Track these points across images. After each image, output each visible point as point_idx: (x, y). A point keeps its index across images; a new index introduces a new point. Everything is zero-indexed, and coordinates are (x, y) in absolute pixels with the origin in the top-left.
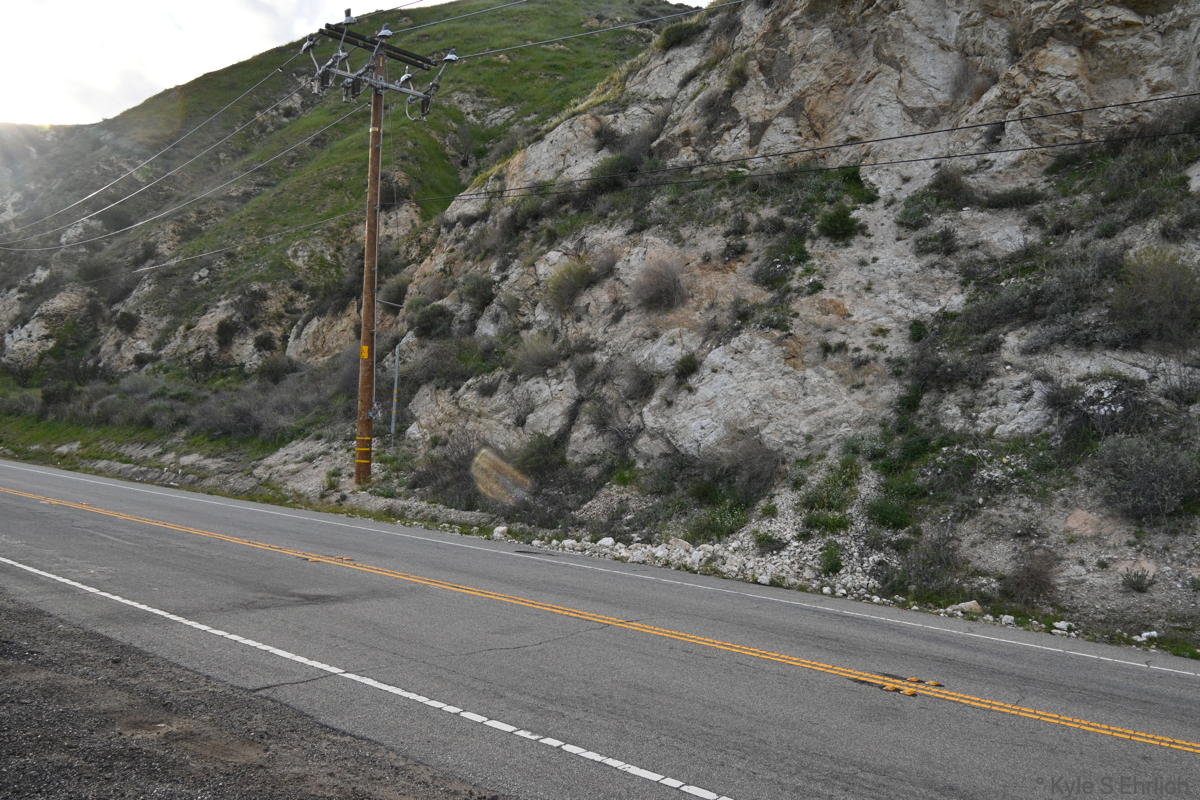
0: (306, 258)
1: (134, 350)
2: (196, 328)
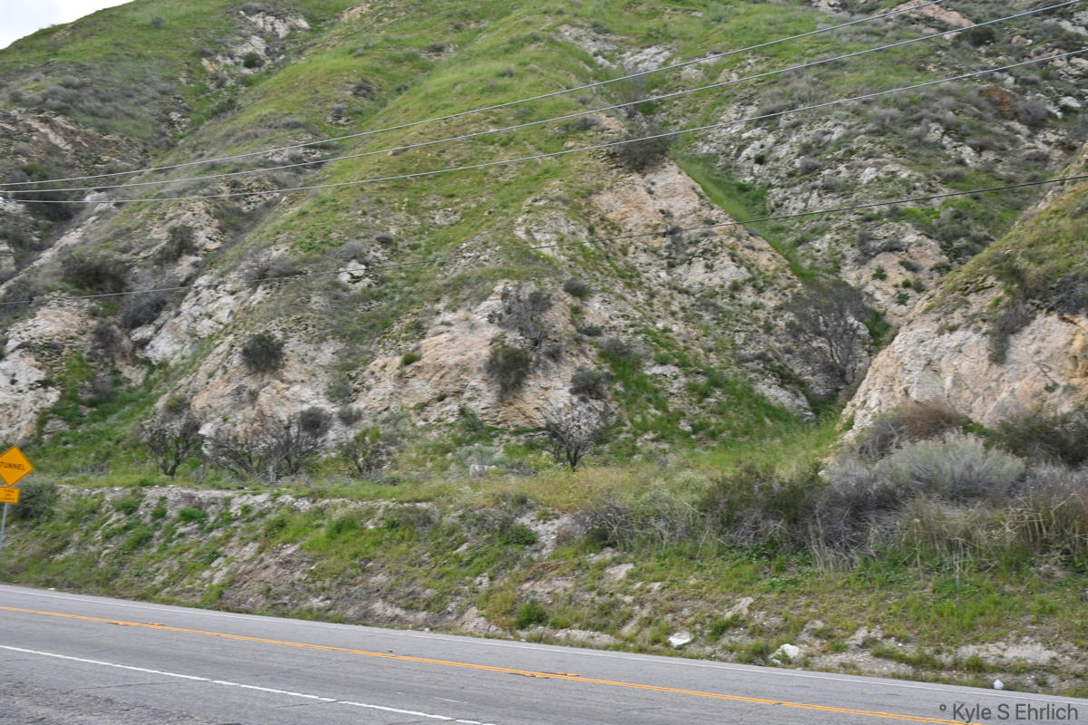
0: (554, 243)
1: (287, 403)
2: (425, 360)
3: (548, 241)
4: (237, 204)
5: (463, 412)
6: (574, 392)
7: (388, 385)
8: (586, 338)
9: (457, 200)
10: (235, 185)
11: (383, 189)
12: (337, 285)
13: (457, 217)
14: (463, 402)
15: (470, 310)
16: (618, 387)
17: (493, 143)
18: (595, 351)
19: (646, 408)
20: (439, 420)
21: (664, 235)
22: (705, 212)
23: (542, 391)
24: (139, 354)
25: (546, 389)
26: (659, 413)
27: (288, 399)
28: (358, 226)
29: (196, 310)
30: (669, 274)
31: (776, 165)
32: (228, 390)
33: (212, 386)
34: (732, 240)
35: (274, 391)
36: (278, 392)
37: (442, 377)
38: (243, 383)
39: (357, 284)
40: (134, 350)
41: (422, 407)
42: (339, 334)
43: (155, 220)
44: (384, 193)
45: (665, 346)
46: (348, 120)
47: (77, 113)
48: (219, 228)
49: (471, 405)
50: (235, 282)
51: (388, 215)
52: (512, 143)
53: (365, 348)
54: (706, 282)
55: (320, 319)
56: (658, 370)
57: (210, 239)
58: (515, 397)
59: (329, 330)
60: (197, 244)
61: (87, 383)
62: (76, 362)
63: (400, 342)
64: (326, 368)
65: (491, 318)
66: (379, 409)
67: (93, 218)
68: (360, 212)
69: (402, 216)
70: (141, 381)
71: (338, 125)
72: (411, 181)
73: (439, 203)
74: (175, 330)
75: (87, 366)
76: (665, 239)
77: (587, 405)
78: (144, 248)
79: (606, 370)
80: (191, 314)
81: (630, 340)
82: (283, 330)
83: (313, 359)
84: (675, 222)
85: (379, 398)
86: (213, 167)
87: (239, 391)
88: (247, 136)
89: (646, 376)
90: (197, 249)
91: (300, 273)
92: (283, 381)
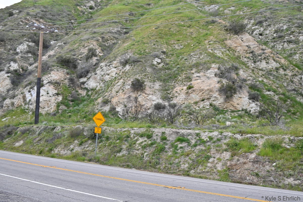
3: (219, 53)
4: (104, 43)
5: (211, 105)
6: (250, 99)
7: (183, 96)
8: (243, 82)
9: (181, 42)
10: (103, 38)
11: (156, 38)
12: (154, 65)
13: (182, 47)
14: (210, 102)
15: (204, 73)
16: (260, 98)
17: (184, 27)
18: (247, 86)
20: (204, 107)
21: (249, 53)
22: (261, 47)
23: (239, 99)
24: (82, 86)
25: (241, 98)
27: (148, 100)
28: (153, 48)
29: (103, 73)
30: (254, 65)
31: (267, 36)
32: (126, 96)
33: (119, 95)
34: (272, 55)
35: (144, 97)
36: (145, 97)
37: (203, 93)
38: (130, 94)
39: (159, 65)
40: (81, 85)
41: (196, 103)
42: (159, 79)
43: (81, 47)
45: (266, 86)
46: (130, 22)
47: (46, 18)
48: (102, 50)
49: (214, 103)
50: (116, 64)
51: (161, 45)
52: (191, 27)
53: (170, 84)
54: (267, 67)
55: (152, 75)
56: (268, 93)
57: (100, 53)
58: (230, 100)
59: (156, 78)
60: (97, 54)
61: (70, 94)
62: (65, 88)
63: (184, 82)
64: (159, 90)
65: (216, 75)
66: (181, 103)
67: (57, 47)
68: (152, 44)
69: (165, 46)
70: (85, 94)
71: (127, 23)
72: (164, 36)
73: (175, 43)
74: (96, 79)
75: (68, 89)
76: (250, 54)
77: (255, 103)
78: (80, 55)
79: (253, 92)
80: (100, 74)
81: (256, 84)
83: (153, 87)
84: (252, 49)
85: (181, 100)
86: (95, 33)
87: (129, 97)
88: (102, 25)
90: (97, 55)
91: (140, 61)
92: (146, 94)
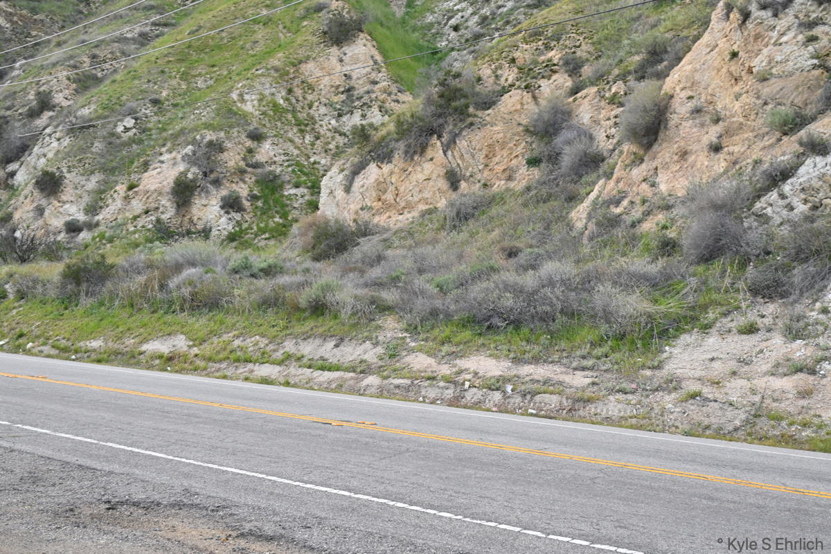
0: (255, 102)
1: (61, 216)
2: (141, 187)
3: (252, 101)
4: (94, 72)
5: (158, 221)
6: (222, 207)
7: (119, 203)
8: (249, 169)
9: (215, 69)
10: (94, 57)
11: (170, 61)
12: (113, 134)
13: (211, 82)
14: (158, 214)
15: (178, 152)
16: (260, 204)
17: (259, 23)
18: (254, 179)
19: (273, 217)
20: (143, 227)
21: (342, 93)
22: (373, 76)
23: (203, 207)
25: (205, 206)
26: (281, 221)
27: (61, 213)
28: (141, 91)
29: (40, 152)
30: (337, 121)
31: (464, 32)
32: (33, 207)
33: (25, 205)
34: (385, 96)
35: (54, 208)
36: (56, 209)
37: (148, 198)
38: (39, 202)
39: (127, 133)
40: (6, 179)
41: (135, 218)
42: (103, 169)
44: (170, 66)
45: (305, 174)
49: (163, 217)
50: (61, 132)
51: (165, 82)
52: (270, 23)
55: (95, 159)
56: (293, 191)
57: (66, 99)
58: (186, 211)
59: (98, 166)
60: (55, 103)
63: (132, 175)
64: (89, 192)
66: (111, 220)
68: (147, 80)
69: (174, 82)
72: (191, 55)
74: (28, 165)
76: (342, 96)
77: (229, 216)
78: (22, 106)
79: (255, 192)
80: (37, 154)
81: (283, 171)
82: (69, 167)
84: (353, 83)
85: (111, 212)
87: (37, 208)
88: (116, 17)
89: (284, 196)
91: (94, 126)
92: (59, 202)
